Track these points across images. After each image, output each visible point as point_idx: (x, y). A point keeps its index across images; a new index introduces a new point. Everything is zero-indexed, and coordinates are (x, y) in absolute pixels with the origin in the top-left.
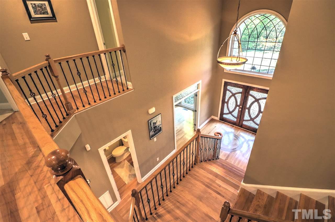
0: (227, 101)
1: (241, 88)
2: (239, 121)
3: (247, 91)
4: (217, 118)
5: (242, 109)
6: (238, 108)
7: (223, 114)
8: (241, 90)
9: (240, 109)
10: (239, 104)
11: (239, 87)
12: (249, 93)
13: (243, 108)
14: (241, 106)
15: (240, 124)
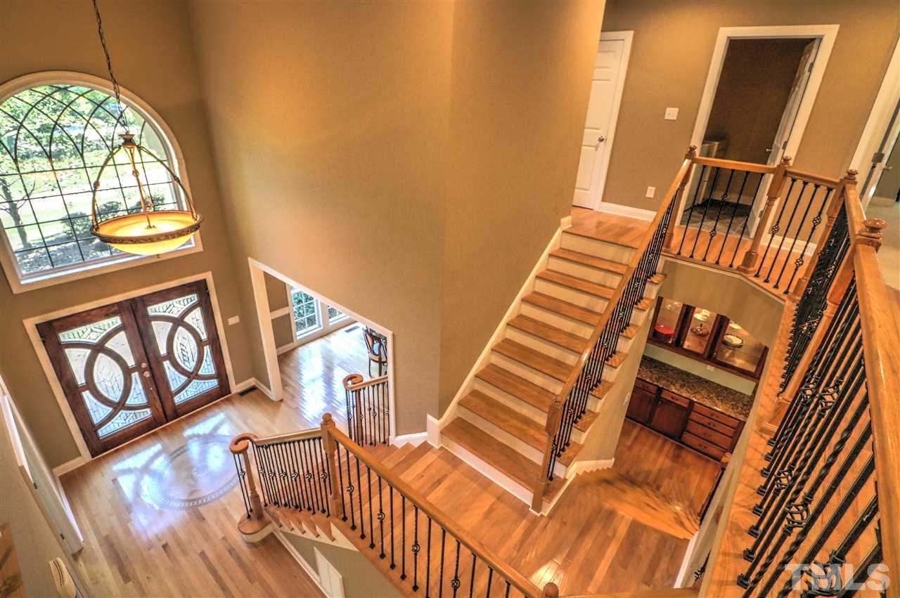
0: (84, 381)
1: (114, 314)
2: (161, 410)
3: (139, 314)
4: (79, 458)
5: (150, 369)
6: (135, 375)
7: (96, 432)
8: (116, 321)
9: (147, 374)
10: (131, 362)
11: (107, 316)
12: (146, 314)
13: (153, 365)
14: (144, 365)
15: (168, 413)
